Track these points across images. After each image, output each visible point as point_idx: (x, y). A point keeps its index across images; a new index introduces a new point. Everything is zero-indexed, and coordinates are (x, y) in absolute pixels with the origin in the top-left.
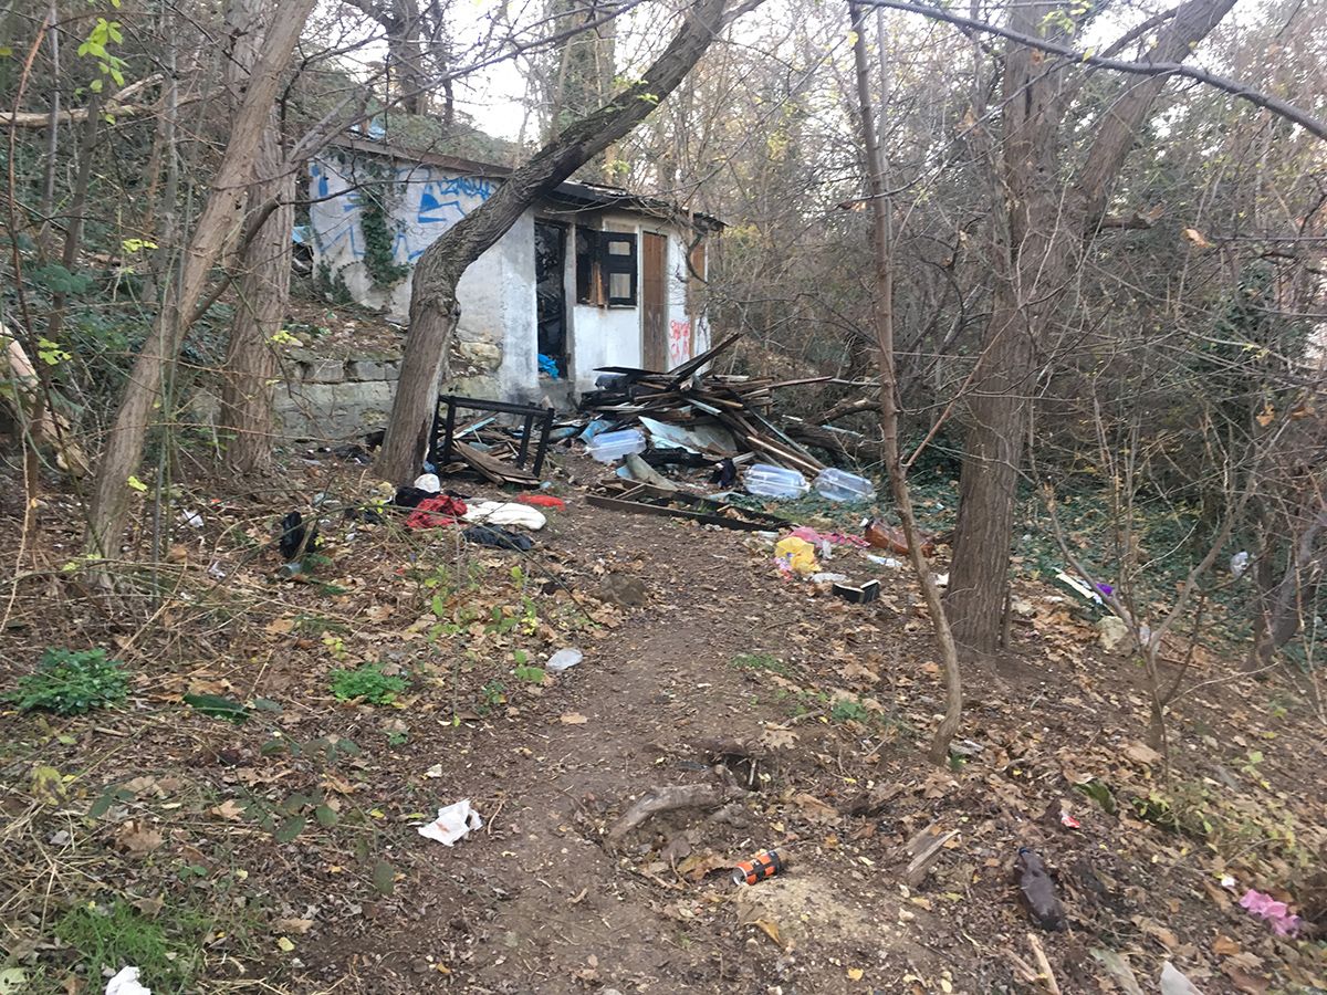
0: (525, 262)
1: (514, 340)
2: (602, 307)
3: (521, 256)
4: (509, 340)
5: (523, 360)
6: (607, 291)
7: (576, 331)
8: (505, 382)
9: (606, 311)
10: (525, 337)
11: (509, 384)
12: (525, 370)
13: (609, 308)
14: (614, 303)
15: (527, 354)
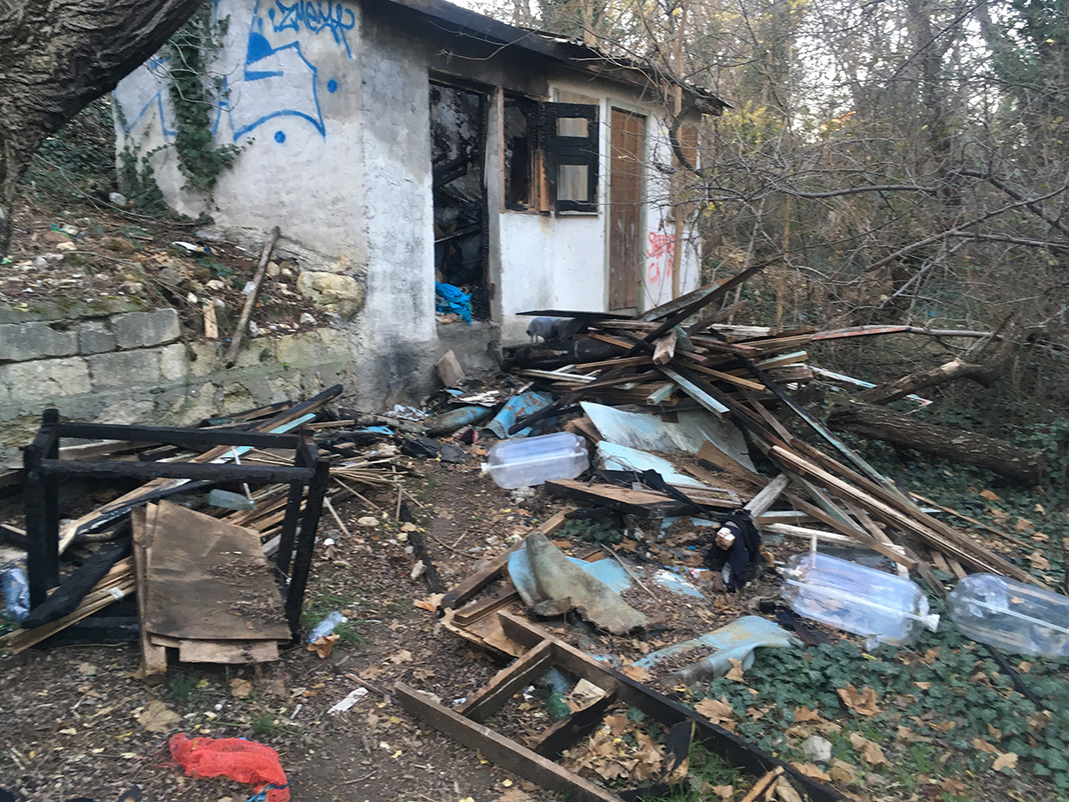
0: (410, 141)
1: (388, 268)
2: (546, 214)
3: (403, 133)
4: (379, 267)
5: (407, 298)
6: (552, 191)
7: (503, 250)
8: (371, 337)
9: (553, 220)
10: (411, 263)
11: (379, 339)
12: (411, 314)
13: (558, 216)
14: (565, 208)
15: (415, 288)
